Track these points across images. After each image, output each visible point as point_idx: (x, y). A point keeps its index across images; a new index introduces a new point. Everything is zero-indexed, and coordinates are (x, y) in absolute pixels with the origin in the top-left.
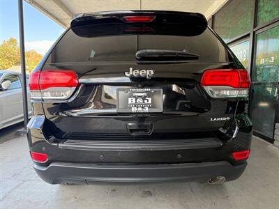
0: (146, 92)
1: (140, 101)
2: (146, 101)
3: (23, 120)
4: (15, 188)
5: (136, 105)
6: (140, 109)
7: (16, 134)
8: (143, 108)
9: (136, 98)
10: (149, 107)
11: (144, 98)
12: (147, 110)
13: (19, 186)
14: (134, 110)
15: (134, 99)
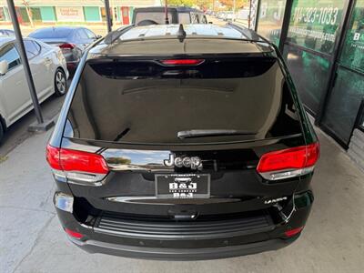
0: (190, 177)
1: (183, 186)
2: (190, 187)
3: (32, 107)
4: (47, 225)
5: (178, 191)
6: (183, 195)
7: (29, 131)
8: (186, 193)
9: (179, 183)
10: (194, 193)
11: (188, 183)
12: (191, 195)
13: (50, 221)
14: (176, 195)
15: (176, 184)
